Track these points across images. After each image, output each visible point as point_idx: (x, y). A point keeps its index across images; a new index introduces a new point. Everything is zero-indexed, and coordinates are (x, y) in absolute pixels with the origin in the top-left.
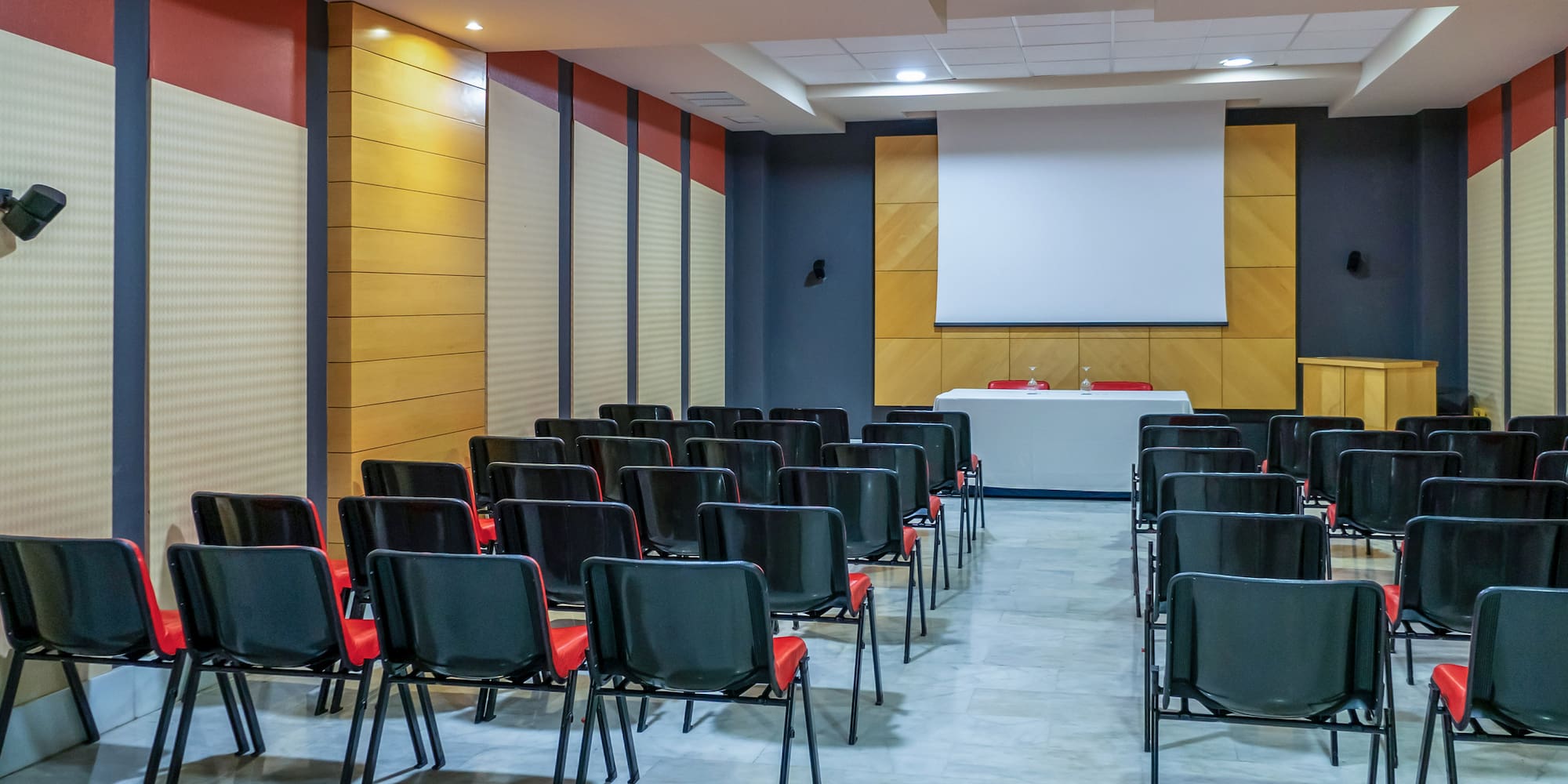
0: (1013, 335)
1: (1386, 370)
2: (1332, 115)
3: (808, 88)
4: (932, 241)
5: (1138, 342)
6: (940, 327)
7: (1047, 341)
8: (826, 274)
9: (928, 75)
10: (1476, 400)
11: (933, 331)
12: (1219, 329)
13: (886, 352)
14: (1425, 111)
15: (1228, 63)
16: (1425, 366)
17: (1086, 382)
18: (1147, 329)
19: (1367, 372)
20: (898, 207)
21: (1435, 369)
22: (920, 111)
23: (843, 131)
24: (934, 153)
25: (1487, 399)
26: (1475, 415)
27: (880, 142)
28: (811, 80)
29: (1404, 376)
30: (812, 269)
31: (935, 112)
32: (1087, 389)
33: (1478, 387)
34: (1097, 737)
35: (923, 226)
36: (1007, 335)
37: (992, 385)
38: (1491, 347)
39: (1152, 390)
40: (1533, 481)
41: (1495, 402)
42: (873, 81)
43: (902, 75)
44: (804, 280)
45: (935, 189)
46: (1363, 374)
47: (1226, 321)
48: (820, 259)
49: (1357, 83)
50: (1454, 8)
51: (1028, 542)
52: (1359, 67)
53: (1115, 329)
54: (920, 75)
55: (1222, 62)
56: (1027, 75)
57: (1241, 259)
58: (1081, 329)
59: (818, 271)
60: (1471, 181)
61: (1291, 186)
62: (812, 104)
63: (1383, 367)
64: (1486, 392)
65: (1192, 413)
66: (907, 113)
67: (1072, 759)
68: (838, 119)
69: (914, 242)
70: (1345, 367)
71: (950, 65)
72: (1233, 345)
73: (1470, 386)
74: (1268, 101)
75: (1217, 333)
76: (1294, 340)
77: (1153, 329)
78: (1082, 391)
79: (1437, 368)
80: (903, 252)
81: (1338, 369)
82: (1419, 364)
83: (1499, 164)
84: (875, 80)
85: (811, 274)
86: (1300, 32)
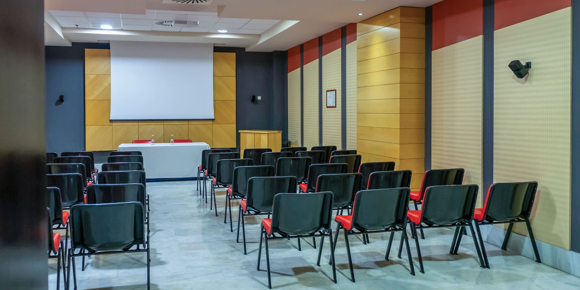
0: (140, 124)
1: (268, 134)
2: (246, 51)
3: (63, 28)
4: (108, 89)
5: (184, 126)
6: (111, 121)
7: (152, 125)
8: (64, 101)
9: (113, 27)
10: (291, 142)
11: (109, 122)
12: (212, 121)
13: (90, 131)
14: (275, 51)
15: (220, 31)
16: (278, 132)
17: (172, 140)
18: (187, 121)
19: (262, 135)
20: (94, 76)
21: (281, 133)
22: (103, 40)
23: (71, 46)
24: (109, 56)
25: (295, 142)
26: (291, 147)
27: (87, 51)
28: (64, 25)
29: (273, 135)
30: (59, 99)
31: (109, 41)
32: (172, 142)
33: (291, 138)
34: (228, 253)
35: (105, 83)
36: (137, 124)
37: (134, 142)
38: (297, 126)
39: (191, 142)
40: (329, 164)
41: (297, 143)
42: (91, 28)
43: (103, 27)
44: (54, 104)
45: (109, 70)
46: (261, 135)
47: (214, 118)
48: (62, 95)
49: (258, 41)
50: (298, 21)
51: (164, 196)
52: (259, 36)
53: (177, 121)
54: (110, 27)
55: (218, 31)
56: (150, 30)
57: (219, 98)
58: (165, 121)
59: (61, 100)
60: (289, 74)
61: (234, 73)
62: (63, 34)
63: (267, 133)
64: (295, 140)
65: (210, 149)
66: (98, 40)
67: (224, 260)
68: (70, 41)
69: (101, 89)
70: (254, 133)
71: (123, 24)
72: (216, 126)
73: (289, 138)
74: (228, 45)
75: (211, 122)
76: (236, 125)
77: (189, 121)
78: (171, 143)
79: (282, 133)
80: (96, 93)
81: (252, 134)
82: (277, 131)
83: (299, 69)
84: (92, 27)
85: (58, 101)
86: (247, 23)
